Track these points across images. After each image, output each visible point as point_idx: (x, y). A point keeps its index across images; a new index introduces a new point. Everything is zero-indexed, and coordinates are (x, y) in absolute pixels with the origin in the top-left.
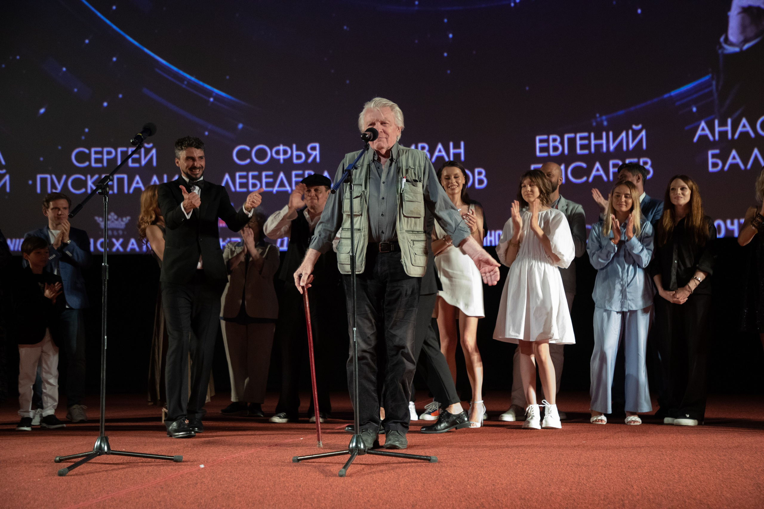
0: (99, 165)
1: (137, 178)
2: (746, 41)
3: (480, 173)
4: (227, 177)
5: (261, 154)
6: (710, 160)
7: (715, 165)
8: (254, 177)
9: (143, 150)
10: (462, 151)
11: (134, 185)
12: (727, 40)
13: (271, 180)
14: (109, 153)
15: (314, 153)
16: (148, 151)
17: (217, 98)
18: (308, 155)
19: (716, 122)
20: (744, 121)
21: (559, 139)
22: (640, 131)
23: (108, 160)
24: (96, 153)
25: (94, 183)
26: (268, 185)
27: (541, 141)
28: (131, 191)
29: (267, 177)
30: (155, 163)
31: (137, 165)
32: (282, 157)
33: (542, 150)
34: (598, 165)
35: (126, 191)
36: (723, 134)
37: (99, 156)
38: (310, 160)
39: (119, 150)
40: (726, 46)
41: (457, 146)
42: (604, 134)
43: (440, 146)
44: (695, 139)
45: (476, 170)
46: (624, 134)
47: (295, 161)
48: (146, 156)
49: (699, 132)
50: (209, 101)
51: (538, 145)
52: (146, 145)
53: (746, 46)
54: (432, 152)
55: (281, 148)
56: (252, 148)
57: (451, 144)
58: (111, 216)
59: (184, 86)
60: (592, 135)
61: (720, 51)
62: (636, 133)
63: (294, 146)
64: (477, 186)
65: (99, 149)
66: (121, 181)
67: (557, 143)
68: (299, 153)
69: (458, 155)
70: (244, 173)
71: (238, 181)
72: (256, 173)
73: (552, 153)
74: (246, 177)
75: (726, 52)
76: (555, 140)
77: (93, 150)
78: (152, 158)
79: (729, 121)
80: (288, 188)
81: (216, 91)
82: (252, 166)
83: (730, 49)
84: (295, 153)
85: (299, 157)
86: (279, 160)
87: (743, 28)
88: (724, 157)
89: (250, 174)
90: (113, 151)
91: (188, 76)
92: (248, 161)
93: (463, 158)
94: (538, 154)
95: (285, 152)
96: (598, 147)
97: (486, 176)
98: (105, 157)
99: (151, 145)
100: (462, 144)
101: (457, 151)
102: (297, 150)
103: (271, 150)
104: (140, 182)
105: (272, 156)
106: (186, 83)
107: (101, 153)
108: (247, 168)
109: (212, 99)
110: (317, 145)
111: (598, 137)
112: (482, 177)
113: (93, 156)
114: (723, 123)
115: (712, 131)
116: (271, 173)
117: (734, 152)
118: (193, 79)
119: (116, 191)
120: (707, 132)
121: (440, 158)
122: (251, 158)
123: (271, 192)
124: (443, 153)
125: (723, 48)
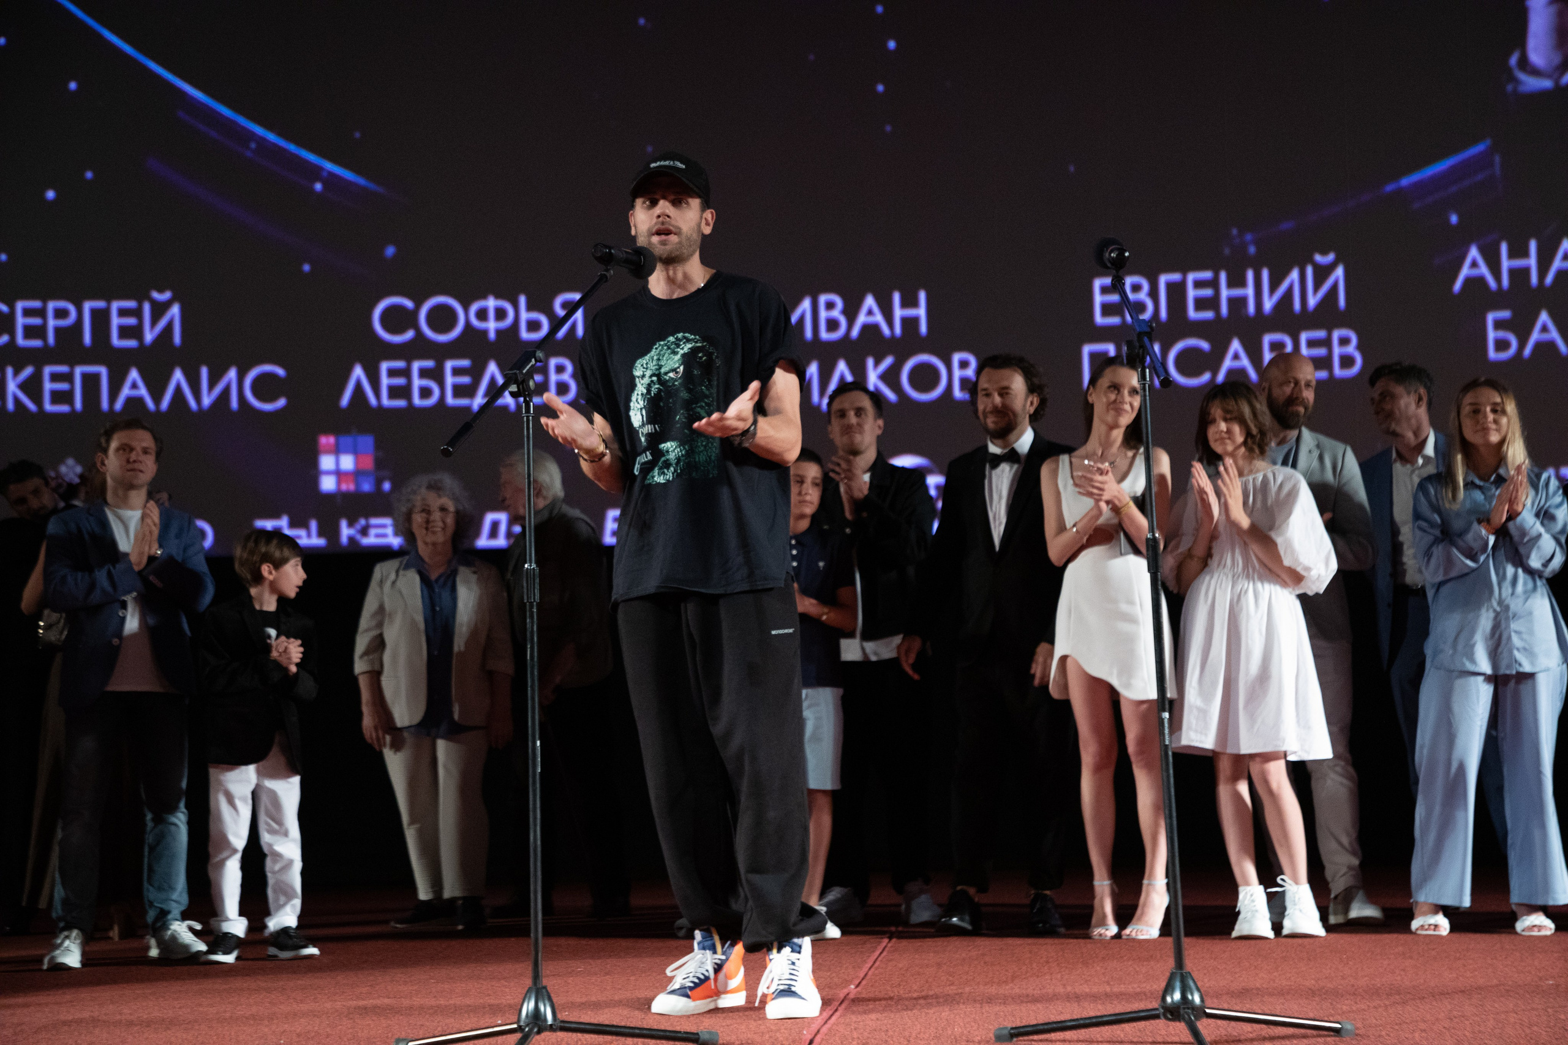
0: (37, 343)
1: (134, 374)
2: (1566, 64)
3: (964, 364)
4: (358, 372)
5: (442, 319)
6: (1492, 335)
7: (1502, 345)
8: (424, 373)
9: (147, 307)
10: (921, 312)
11: (126, 392)
12: (1524, 64)
13: (465, 380)
14: (61, 314)
16: (159, 310)
17: (331, 180)
18: (556, 322)
19: (1504, 248)
21: (1146, 286)
22: (1331, 267)
23: (58, 330)
24: (27, 312)
25: (22, 386)
26: (459, 391)
27: (1105, 290)
28: (119, 405)
29: (456, 372)
30: (177, 339)
31: (132, 343)
32: (492, 326)
33: (1108, 309)
34: (1236, 345)
35: (105, 404)
36: (1519, 275)
37: (36, 321)
38: (561, 334)
39: (87, 306)
40: (1522, 76)
41: (909, 301)
42: (1250, 275)
43: (870, 301)
44: (1458, 286)
45: (957, 357)
46: (1295, 275)
47: (525, 335)
48: (154, 321)
49: (1465, 271)
50: (312, 191)
51: (1098, 299)
52: (156, 295)
53: (1566, 77)
54: (851, 313)
55: (491, 303)
56: (418, 306)
57: (897, 297)
58: (67, 466)
59: (249, 154)
60: (1223, 276)
61: (1510, 88)
62: (1323, 271)
63: (522, 300)
64: (956, 393)
65: (36, 304)
66: (91, 381)
67: (1143, 296)
68: (534, 315)
69: (910, 324)
70: (400, 364)
71: (385, 381)
72: (429, 364)
74: (406, 373)
75: (1522, 89)
76: (1137, 288)
77: (20, 305)
78: (169, 327)
79: (1533, 246)
81: (329, 166)
82: (420, 348)
83: (1532, 83)
84: (525, 315)
85: (534, 326)
86: (485, 332)
88: (1521, 326)
89: (416, 366)
90: (72, 308)
91: (259, 130)
92: (410, 334)
93: (923, 328)
94: (1099, 319)
95: (500, 314)
96: (1237, 303)
98: (52, 323)
99: (167, 295)
100: (922, 296)
101: (910, 312)
102: (529, 308)
103: (466, 308)
104: (140, 383)
105: (468, 323)
106: (253, 145)
107: (41, 313)
108: (407, 352)
109: (318, 186)
110: (578, 297)
111: (1236, 281)
113: (20, 321)
114: (1519, 251)
115: (1495, 267)
116: (465, 363)
117: (1544, 317)
118: (271, 137)
119: (78, 404)
120: (1484, 270)
121: (870, 329)
122: (416, 327)
123: (468, 409)
124: (879, 318)
125: (1517, 81)
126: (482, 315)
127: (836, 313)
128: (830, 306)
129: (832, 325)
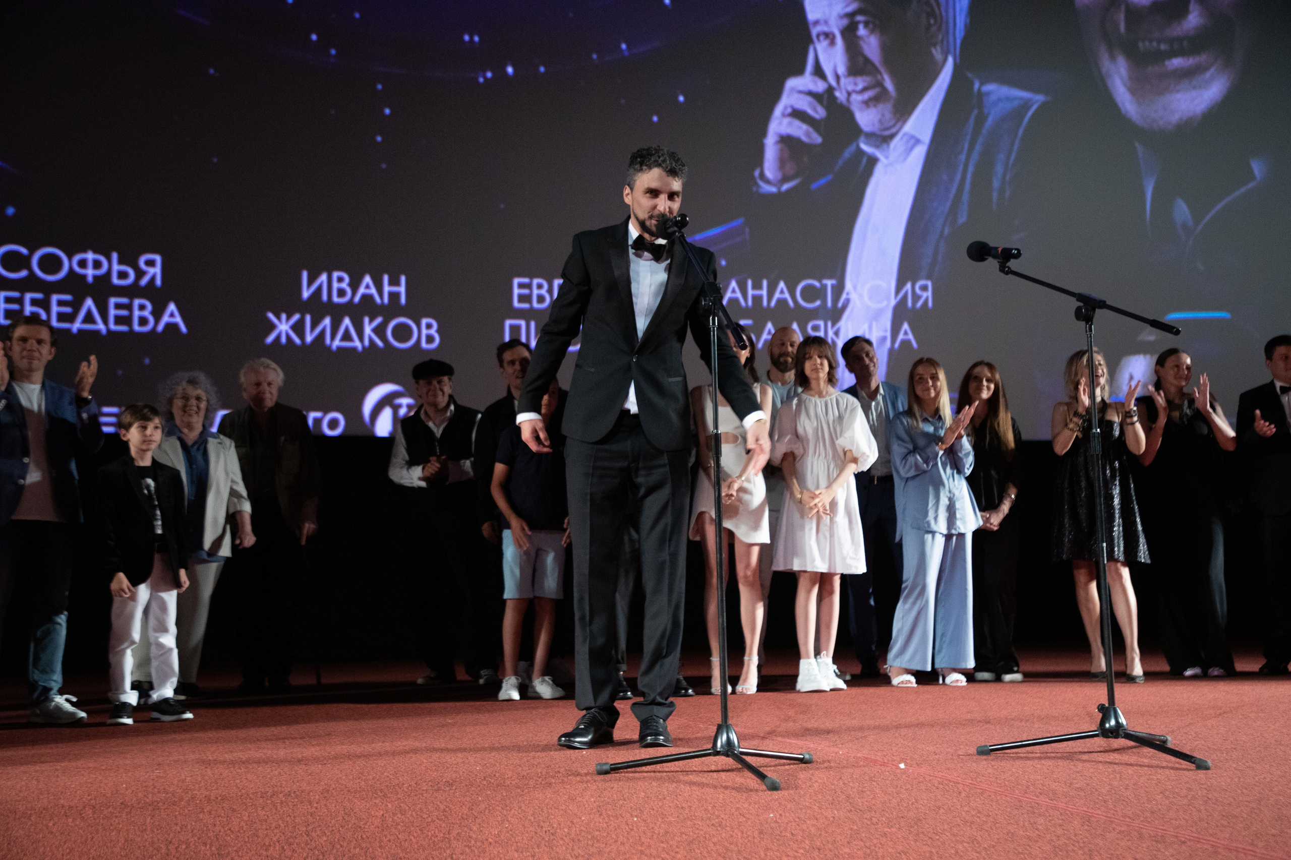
2: (785, 179)
3: (429, 326)
5: (50, 263)
8: (34, 302)
10: (402, 289)
12: (762, 175)
13: (68, 310)
15: (151, 271)
18: (140, 274)
19: (750, 282)
20: (782, 285)
21: (546, 286)
26: (62, 317)
27: (521, 286)
29: (61, 303)
32: (90, 272)
33: (522, 298)
36: (757, 299)
38: (144, 281)
40: (761, 183)
41: (394, 282)
43: (367, 279)
44: (725, 302)
45: (424, 321)
47: (115, 281)
49: (729, 294)
51: (516, 291)
53: (785, 187)
54: (355, 286)
55: (90, 256)
56: (32, 251)
57: (386, 278)
61: (754, 189)
63: (115, 256)
64: (424, 345)
67: (543, 292)
68: (123, 268)
69: (394, 296)
70: (15, 294)
71: (2, 306)
72: (39, 296)
73: (536, 305)
74: (20, 301)
75: (761, 190)
76: (540, 286)
79: (765, 283)
80: (101, 326)
82: (31, 283)
83: (766, 188)
84: (116, 267)
85: (123, 275)
86: (84, 277)
87: (782, 162)
88: (757, 330)
89: (28, 296)
92: (24, 273)
93: (403, 300)
94: (516, 304)
95: (97, 265)
97: (438, 331)
100: (403, 279)
101: (395, 289)
102: (120, 262)
103: (70, 258)
105: (71, 269)
108: (21, 286)
110: (158, 258)
112: (433, 331)
114: (757, 286)
116: (68, 297)
120: (739, 295)
121: (367, 298)
122: (29, 267)
123: (68, 331)
124: (373, 291)
125: (758, 186)
126: (83, 264)
127: (344, 285)
128: (340, 280)
129: (341, 293)
